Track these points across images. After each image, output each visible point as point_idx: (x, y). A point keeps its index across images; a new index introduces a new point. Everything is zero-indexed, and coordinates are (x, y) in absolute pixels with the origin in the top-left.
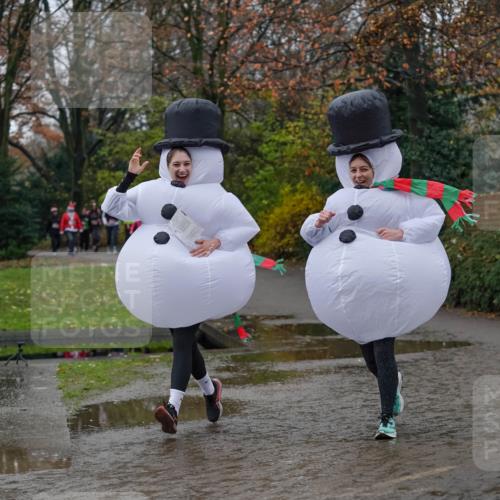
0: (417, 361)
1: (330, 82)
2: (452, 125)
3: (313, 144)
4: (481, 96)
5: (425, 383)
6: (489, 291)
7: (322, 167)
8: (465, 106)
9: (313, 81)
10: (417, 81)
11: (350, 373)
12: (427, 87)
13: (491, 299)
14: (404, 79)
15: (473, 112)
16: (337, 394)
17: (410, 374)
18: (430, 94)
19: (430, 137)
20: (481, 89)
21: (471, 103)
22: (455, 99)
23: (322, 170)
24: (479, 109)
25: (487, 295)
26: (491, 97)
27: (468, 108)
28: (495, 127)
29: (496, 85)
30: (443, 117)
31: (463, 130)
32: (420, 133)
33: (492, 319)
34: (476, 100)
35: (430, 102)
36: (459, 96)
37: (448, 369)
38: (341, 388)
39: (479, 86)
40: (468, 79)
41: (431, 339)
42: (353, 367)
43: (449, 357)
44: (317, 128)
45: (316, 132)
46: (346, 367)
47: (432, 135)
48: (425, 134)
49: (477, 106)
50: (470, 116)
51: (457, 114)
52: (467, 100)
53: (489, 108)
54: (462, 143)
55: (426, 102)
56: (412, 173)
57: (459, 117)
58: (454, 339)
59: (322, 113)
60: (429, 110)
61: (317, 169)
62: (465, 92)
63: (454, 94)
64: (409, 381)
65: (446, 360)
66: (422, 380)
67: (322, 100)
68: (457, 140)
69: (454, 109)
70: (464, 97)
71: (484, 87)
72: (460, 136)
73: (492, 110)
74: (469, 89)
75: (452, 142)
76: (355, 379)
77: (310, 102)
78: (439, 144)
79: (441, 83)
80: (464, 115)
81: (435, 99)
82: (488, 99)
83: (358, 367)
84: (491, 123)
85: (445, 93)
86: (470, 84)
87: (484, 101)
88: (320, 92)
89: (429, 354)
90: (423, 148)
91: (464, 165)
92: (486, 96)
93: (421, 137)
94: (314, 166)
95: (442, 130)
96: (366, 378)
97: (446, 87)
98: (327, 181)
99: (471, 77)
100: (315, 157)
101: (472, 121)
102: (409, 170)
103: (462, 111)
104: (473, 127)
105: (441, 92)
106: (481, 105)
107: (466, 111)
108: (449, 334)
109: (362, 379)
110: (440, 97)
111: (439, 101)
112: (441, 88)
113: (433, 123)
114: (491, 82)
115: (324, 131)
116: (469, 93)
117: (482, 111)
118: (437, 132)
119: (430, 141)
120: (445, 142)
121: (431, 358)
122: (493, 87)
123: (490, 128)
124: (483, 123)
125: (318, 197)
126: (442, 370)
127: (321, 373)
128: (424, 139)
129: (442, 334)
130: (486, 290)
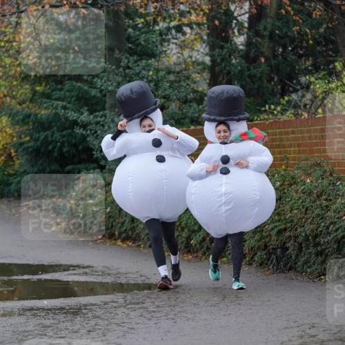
0: (106, 303)
1: (24, 8)
2: (152, 55)
3: (4, 73)
4: (184, 25)
5: (114, 327)
6: (186, 230)
7: (14, 97)
8: (167, 35)
9: (5, 7)
10: (116, 9)
11: (35, 315)
12: (127, 15)
13: (189, 239)
14: (102, 6)
15: (175, 41)
16: (20, 337)
17: (99, 317)
18: (131, 22)
19: (129, 68)
20: (185, 17)
21: (173, 32)
22: (157, 28)
23: (13, 101)
24: (183, 38)
25: (184, 235)
26: (194, 26)
27: (170, 37)
28: (198, 57)
29: (201, 13)
30: (143, 47)
31: (165, 60)
32: (118, 62)
33: (189, 261)
34: (179, 29)
35: (130, 30)
36: (161, 24)
37: (138, 313)
38: (25, 331)
39: (182, 14)
40: (170, 7)
41: (123, 280)
42: (38, 309)
43: (141, 301)
44: (10, 56)
45: (8, 61)
46: (31, 309)
47: (130, 65)
48: (122, 64)
49: (179, 35)
50: (172, 46)
51: (158, 43)
52: (169, 29)
53: (193, 37)
54: (162, 74)
55: (126, 30)
56: (107, 105)
57: (159, 46)
58: (147, 281)
59: (15, 41)
60: (129, 39)
61: (8, 99)
62: (168, 21)
63: (155, 22)
64: (96, 325)
65: (138, 304)
66: (110, 324)
67: (16, 27)
68: (157, 71)
69: (155, 38)
70: (165, 25)
71: (189, 15)
72: (160, 67)
73: (196, 39)
74: (171, 17)
75: (151, 73)
76: (39, 321)
77: (3, 29)
78: (138, 74)
79: (142, 10)
80: (166, 44)
81: (135, 27)
82: (192, 28)
83: (43, 309)
84: (195, 54)
85: (146, 21)
86: (172, 11)
87: (187, 30)
88: (13, 19)
89: (119, 297)
90: (120, 79)
91: (164, 97)
92: (190, 25)
93: (118, 66)
94: (5, 96)
95: (142, 59)
96: (52, 321)
97: (147, 15)
98: (18, 112)
99: (173, 6)
100: (6, 88)
101: (175, 51)
102: (105, 102)
103: (164, 40)
104: (175, 57)
105: (142, 20)
106: (184, 34)
107: (168, 41)
108: (141, 276)
109: (47, 322)
110: (140, 26)
111: (139, 30)
112: (141, 16)
113: (132, 52)
114: (195, 10)
115: (17, 59)
116: (171, 21)
117: (184, 41)
118: (136, 62)
119: (127, 71)
120: (144, 72)
121: (121, 301)
122: (198, 15)
123: (194, 59)
124: (186, 53)
125: (8, 130)
126: (133, 314)
127: (4, 315)
128: (121, 69)
129: (134, 276)
130: (183, 229)
